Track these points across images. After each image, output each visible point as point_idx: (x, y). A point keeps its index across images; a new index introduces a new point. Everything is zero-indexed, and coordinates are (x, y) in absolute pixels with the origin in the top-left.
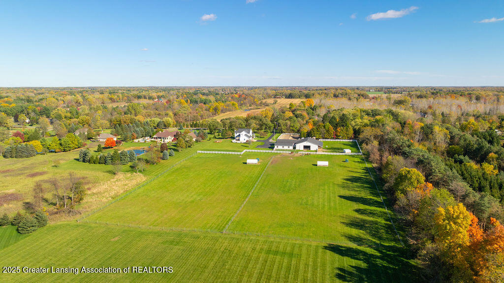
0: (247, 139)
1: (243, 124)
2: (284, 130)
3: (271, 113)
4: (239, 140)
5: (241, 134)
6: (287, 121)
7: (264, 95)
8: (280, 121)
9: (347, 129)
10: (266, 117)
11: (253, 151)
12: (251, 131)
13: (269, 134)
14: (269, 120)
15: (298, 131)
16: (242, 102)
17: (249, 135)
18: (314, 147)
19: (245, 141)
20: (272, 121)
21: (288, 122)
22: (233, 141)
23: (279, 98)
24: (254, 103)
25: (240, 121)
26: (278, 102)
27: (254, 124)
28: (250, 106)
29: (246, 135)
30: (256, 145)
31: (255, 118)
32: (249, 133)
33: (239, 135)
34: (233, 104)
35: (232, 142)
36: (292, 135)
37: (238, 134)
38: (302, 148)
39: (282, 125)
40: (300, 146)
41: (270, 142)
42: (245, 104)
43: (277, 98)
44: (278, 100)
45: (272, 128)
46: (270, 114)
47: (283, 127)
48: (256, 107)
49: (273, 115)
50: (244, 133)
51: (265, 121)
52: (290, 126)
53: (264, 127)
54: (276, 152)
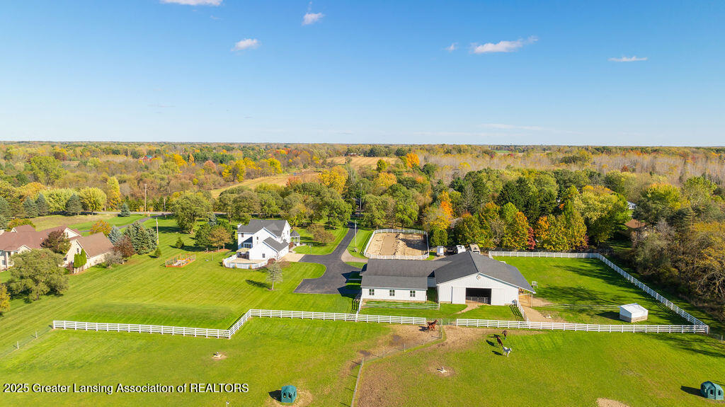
0: (271, 253)
1: (273, 203)
2: (378, 222)
3: (344, 178)
4: (246, 256)
5: (254, 236)
6: (385, 197)
7: (329, 151)
8: (367, 197)
9: (568, 220)
10: (331, 185)
11: (282, 313)
12: (287, 228)
13: (339, 232)
14: (338, 194)
15: (419, 224)
16: (291, 160)
17: (279, 240)
18: (504, 294)
19: (264, 263)
20: (346, 197)
21: (391, 201)
22: (226, 261)
23: (354, 155)
24: (312, 163)
25: (265, 196)
26: (352, 162)
27: (299, 206)
28: (305, 167)
29: (268, 242)
30: (298, 277)
31: (304, 189)
32: (279, 233)
33: (250, 240)
34: (272, 164)
35: (221, 264)
36: (401, 236)
37: (247, 237)
38: (460, 298)
39: (374, 208)
40: (453, 291)
41: (346, 265)
42: (295, 163)
43: (351, 156)
44: (353, 158)
45: (348, 216)
46: (341, 181)
47: (377, 214)
48: (315, 169)
49: (348, 181)
50: (263, 234)
51: (328, 198)
52: (396, 210)
53: (325, 213)
54: (369, 318)
